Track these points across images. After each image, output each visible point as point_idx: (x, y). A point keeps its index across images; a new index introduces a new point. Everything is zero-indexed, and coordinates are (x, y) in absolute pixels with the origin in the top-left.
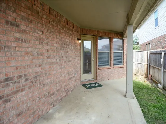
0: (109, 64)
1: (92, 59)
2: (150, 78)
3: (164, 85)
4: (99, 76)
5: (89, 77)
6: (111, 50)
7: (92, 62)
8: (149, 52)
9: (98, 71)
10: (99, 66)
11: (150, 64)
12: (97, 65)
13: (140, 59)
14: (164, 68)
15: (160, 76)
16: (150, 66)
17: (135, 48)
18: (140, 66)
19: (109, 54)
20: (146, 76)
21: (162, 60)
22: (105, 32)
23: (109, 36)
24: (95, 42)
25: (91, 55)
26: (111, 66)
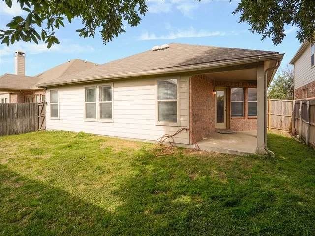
0: (243, 115)
1: (225, 109)
2: (294, 132)
3: (302, 135)
4: (233, 126)
5: (222, 126)
6: (245, 100)
7: (225, 112)
8: (294, 101)
9: (231, 120)
10: (232, 116)
11: (295, 116)
12: (231, 115)
13: (283, 110)
14: (302, 118)
15: (302, 128)
16: (295, 118)
17: (278, 97)
18: (283, 119)
19: (243, 104)
20: (291, 131)
21: (300, 109)
22: (238, 82)
23: (243, 86)
24: (228, 92)
25: (224, 106)
26: (245, 117)
